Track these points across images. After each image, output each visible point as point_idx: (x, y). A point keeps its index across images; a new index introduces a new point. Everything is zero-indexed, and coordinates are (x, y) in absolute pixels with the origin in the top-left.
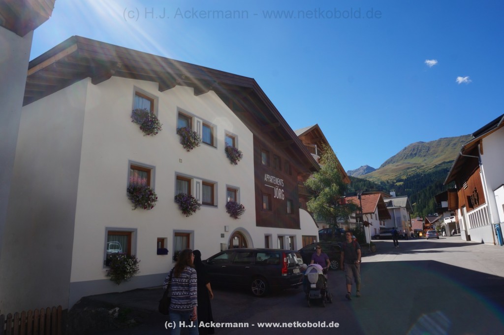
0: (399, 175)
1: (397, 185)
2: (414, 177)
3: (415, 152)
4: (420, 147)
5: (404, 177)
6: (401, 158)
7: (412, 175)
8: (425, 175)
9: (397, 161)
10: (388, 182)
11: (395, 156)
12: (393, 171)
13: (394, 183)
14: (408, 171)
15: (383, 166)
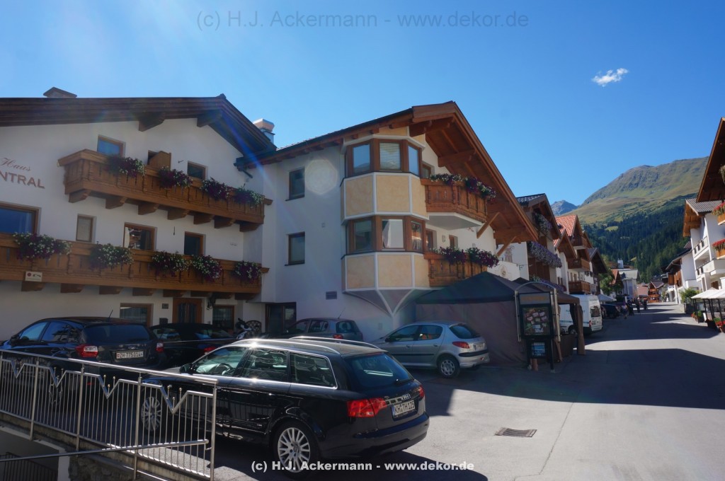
0: (611, 216)
1: (608, 231)
2: (633, 219)
3: (636, 182)
4: (644, 173)
5: (619, 219)
6: (615, 190)
7: (631, 216)
8: (650, 216)
9: (610, 195)
10: (595, 226)
11: (606, 187)
12: (603, 209)
13: (603, 226)
14: (625, 209)
15: (587, 202)
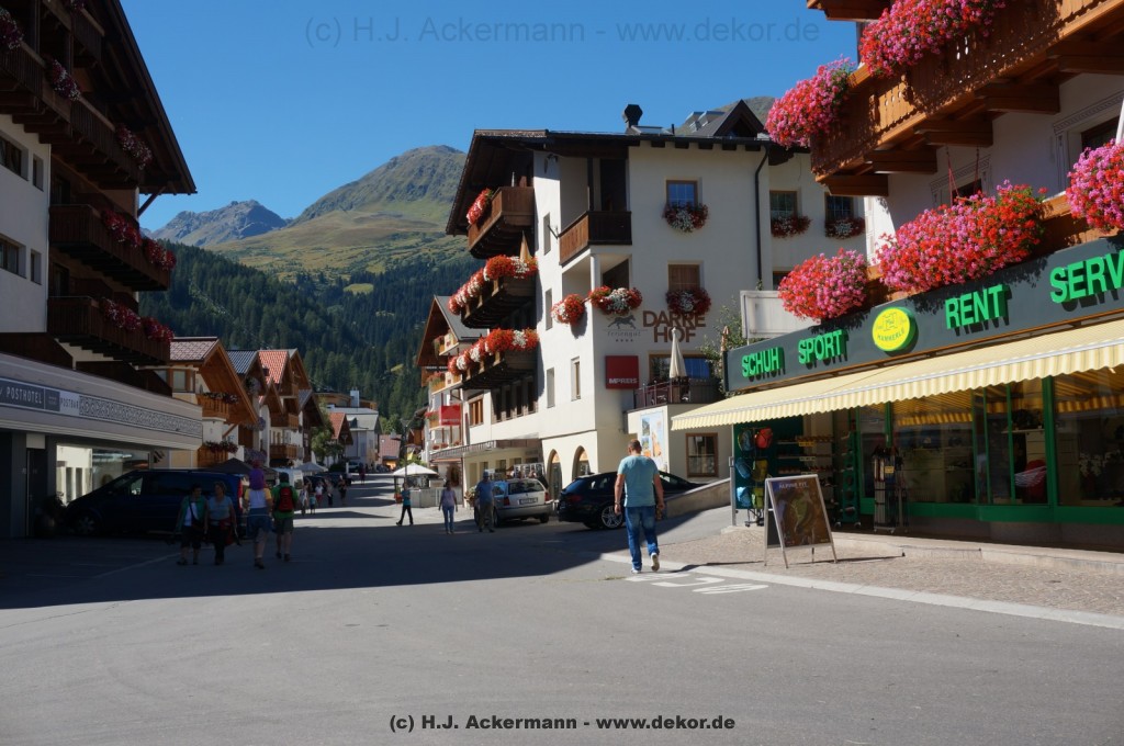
0: (361, 258)
1: (350, 293)
2: (407, 271)
3: (422, 182)
4: (442, 165)
5: (378, 269)
6: (376, 194)
7: (404, 263)
8: (443, 269)
9: (363, 204)
10: (322, 279)
11: (356, 183)
12: (345, 238)
13: (341, 283)
14: (394, 244)
15: (311, 213)
